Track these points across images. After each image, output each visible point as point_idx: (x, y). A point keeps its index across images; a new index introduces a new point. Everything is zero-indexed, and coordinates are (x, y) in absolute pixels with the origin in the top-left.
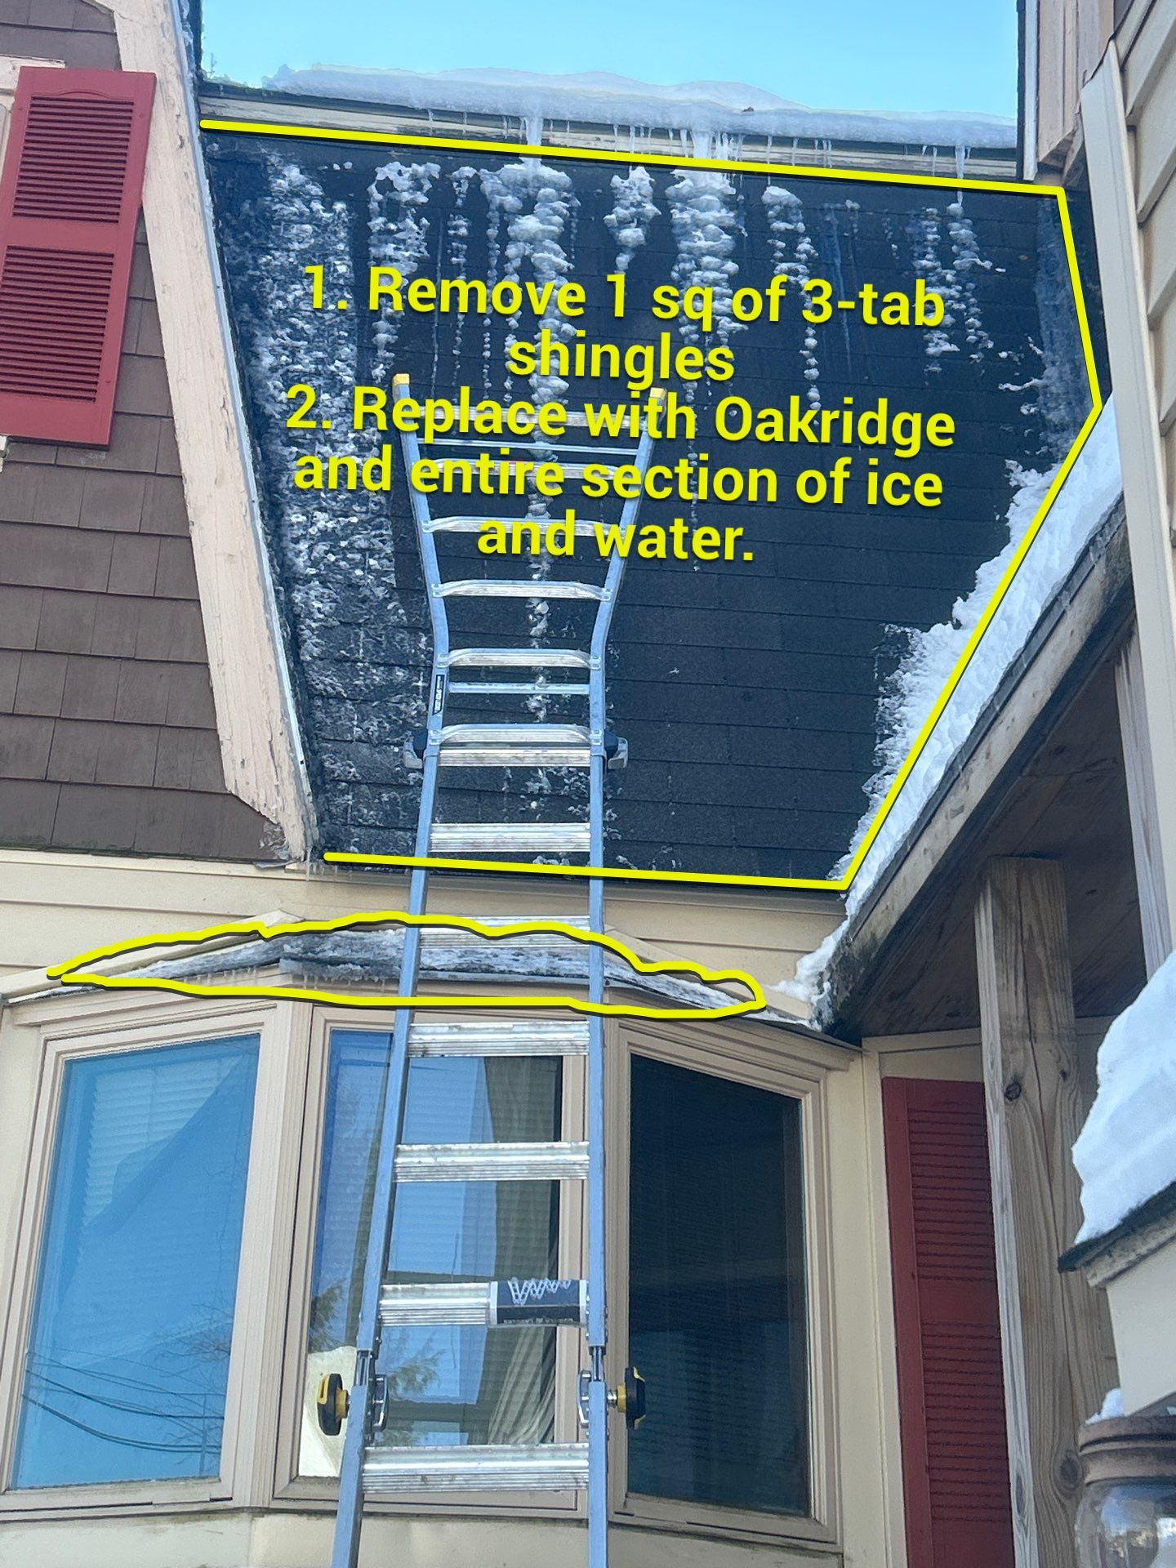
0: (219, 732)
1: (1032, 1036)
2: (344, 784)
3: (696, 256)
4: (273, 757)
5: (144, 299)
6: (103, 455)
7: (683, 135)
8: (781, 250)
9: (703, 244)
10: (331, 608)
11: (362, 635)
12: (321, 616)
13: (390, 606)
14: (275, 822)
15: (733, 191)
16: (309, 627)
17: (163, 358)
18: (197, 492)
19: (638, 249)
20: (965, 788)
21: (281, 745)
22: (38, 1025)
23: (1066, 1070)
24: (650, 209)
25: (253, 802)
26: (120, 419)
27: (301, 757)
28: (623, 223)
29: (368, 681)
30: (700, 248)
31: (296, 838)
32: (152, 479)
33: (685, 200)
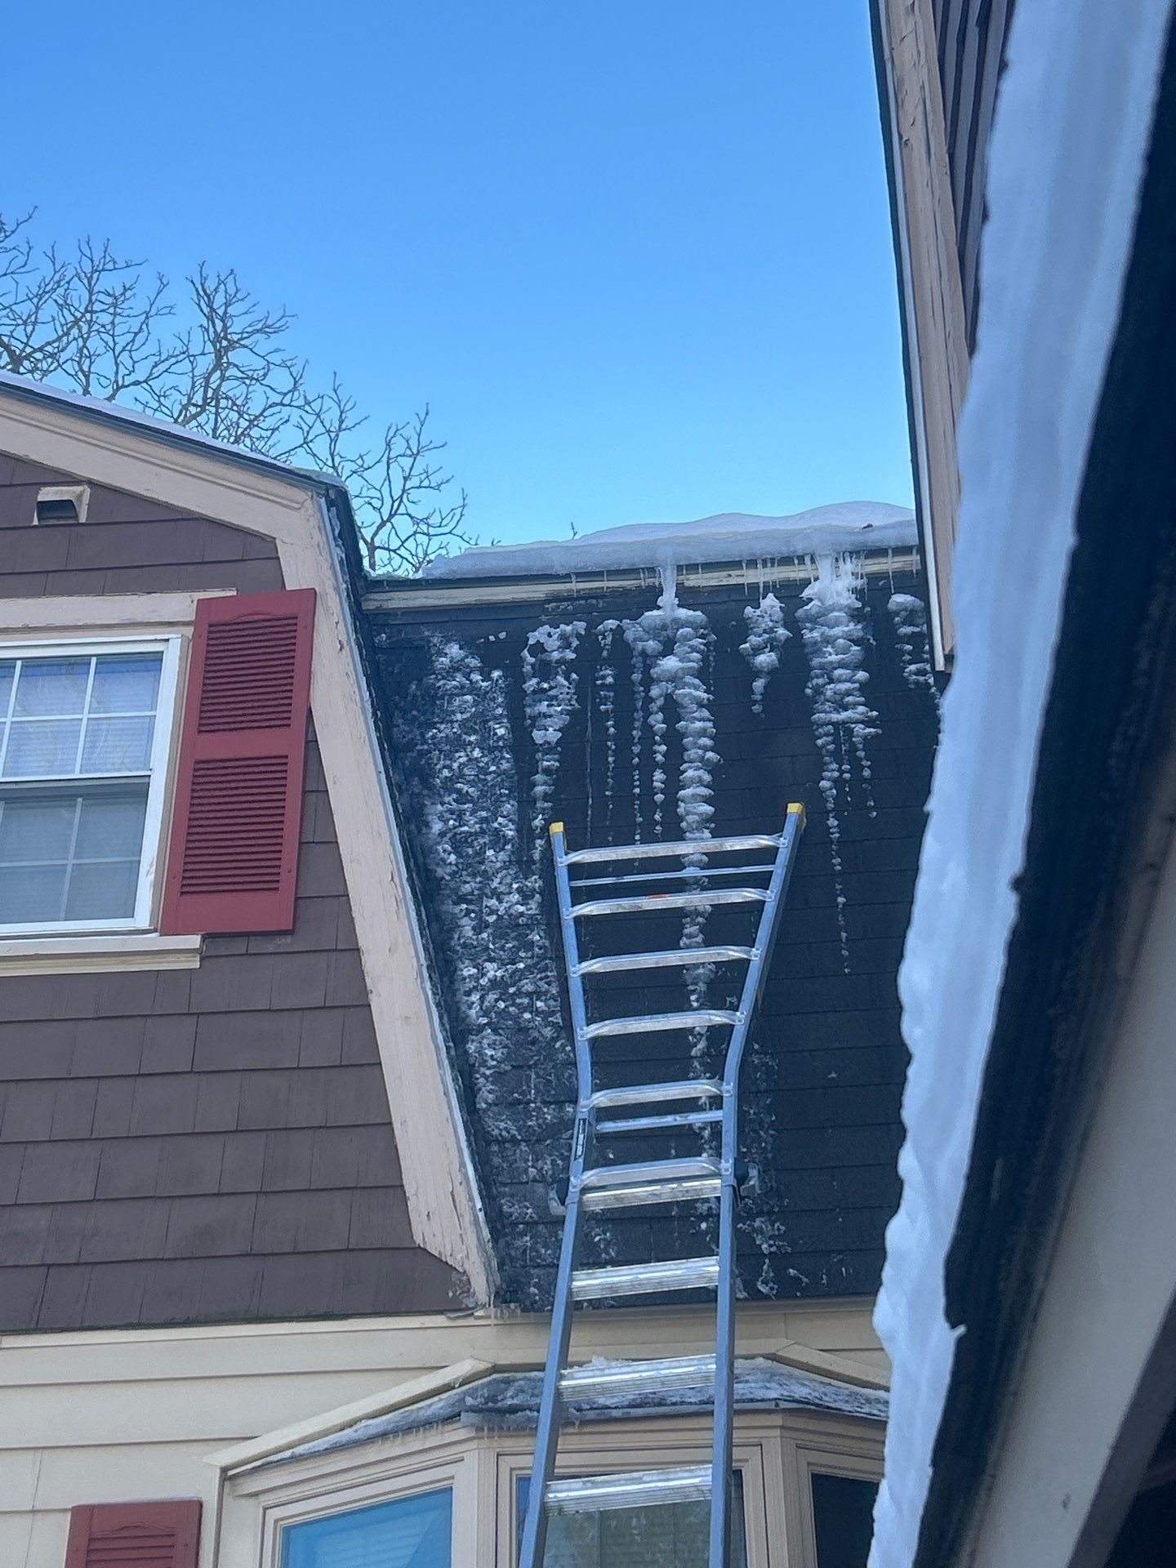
0: (406, 1188)
2: (521, 1226)
3: (828, 670)
4: (455, 1207)
5: (316, 790)
6: (289, 939)
7: (807, 560)
8: (910, 653)
9: (834, 658)
10: (502, 1053)
11: (533, 1076)
12: (494, 1063)
13: (558, 1045)
14: (461, 1271)
15: (859, 605)
16: (484, 1075)
17: (337, 842)
18: (373, 962)
19: (772, 672)
21: (462, 1197)
22: (255, 1495)
24: (782, 632)
25: (440, 1253)
26: (300, 902)
27: (479, 1205)
28: (757, 650)
29: (540, 1121)
30: (831, 663)
31: (480, 1286)
32: (333, 955)
33: (815, 620)
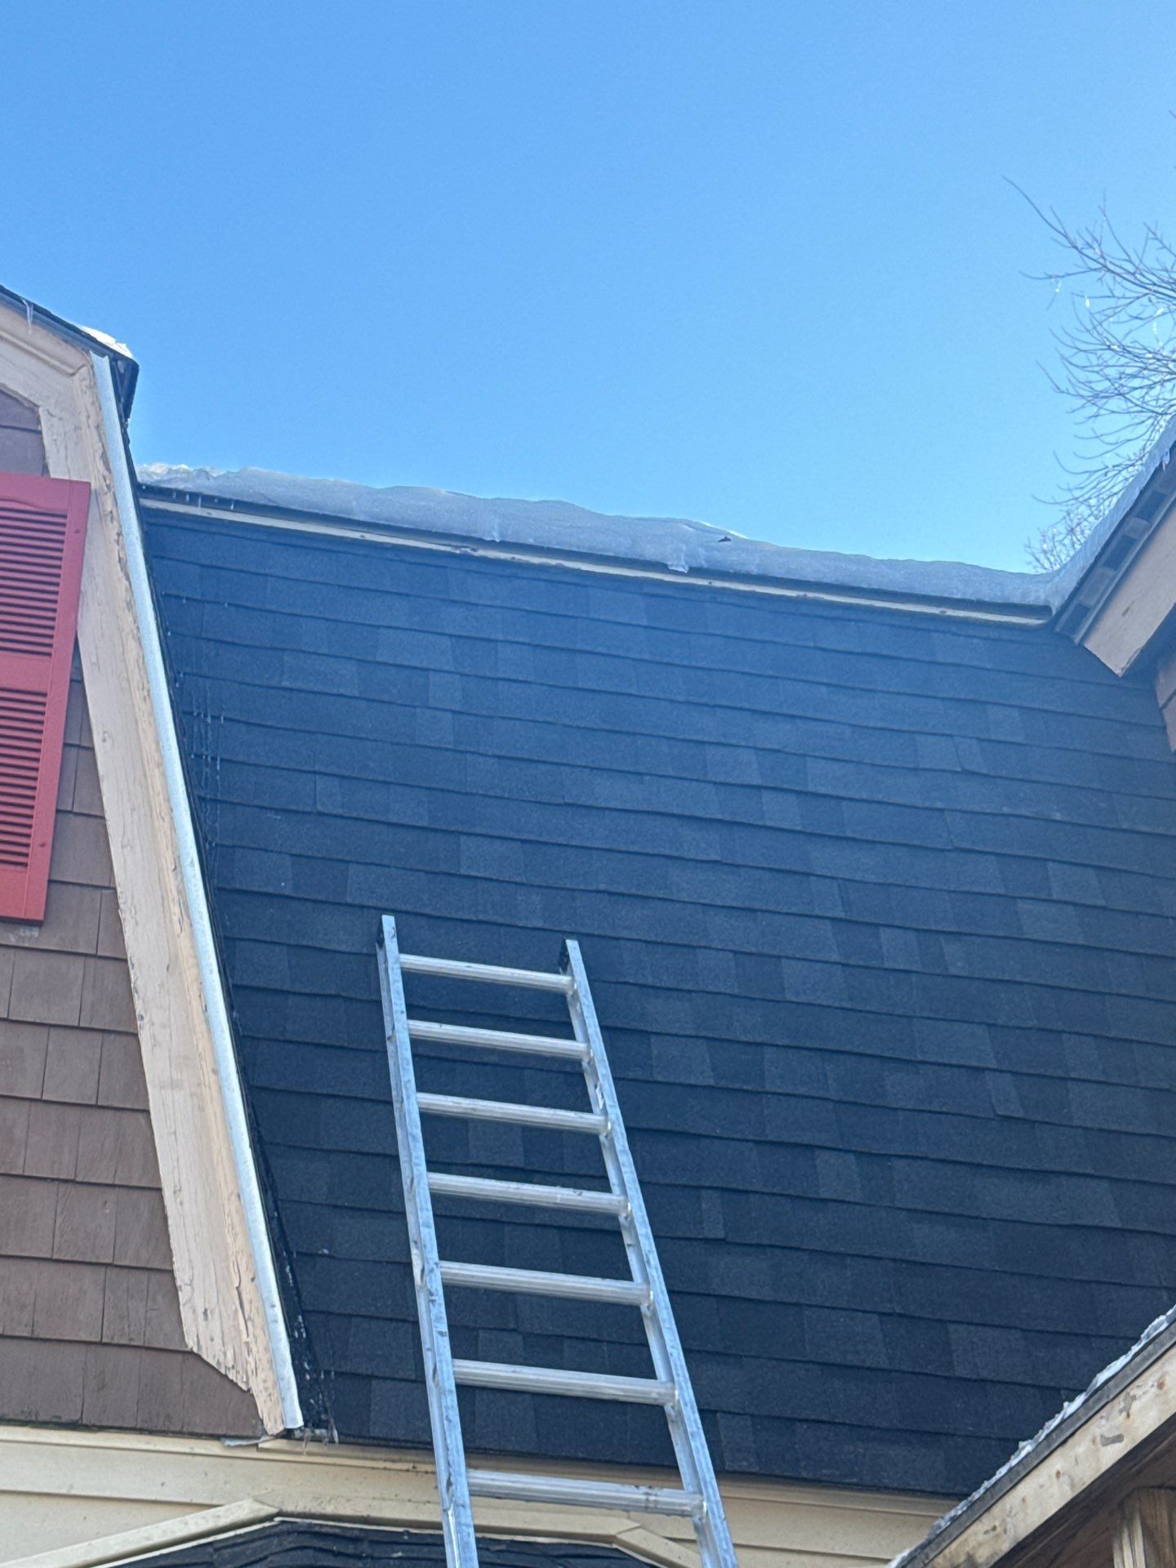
0: (177, 1274)
4: (243, 1307)
5: (80, 746)
6: (35, 932)
14: (245, 1388)
17: (104, 818)
18: (145, 978)
20: (1124, 1414)
21: (253, 1296)
25: (219, 1363)
26: (53, 886)
32: (91, 961)
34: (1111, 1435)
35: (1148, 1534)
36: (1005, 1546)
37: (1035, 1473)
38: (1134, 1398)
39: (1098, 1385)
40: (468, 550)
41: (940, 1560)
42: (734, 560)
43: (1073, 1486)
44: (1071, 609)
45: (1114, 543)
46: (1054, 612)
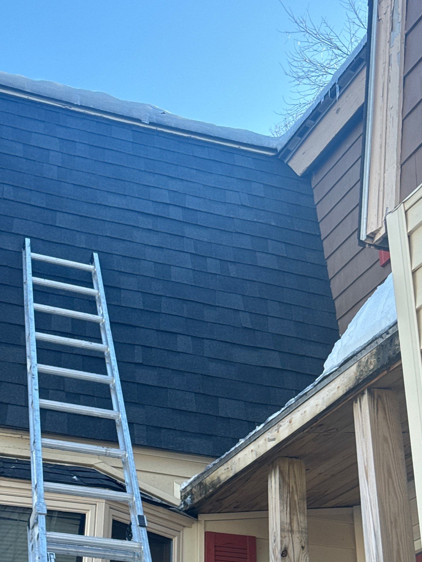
1: (292, 531)
20: (277, 431)
23: (304, 545)
34: (271, 438)
35: (281, 473)
36: (231, 475)
37: (244, 450)
38: (281, 426)
39: (269, 421)
40: (68, 107)
41: (208, 478)
42: (166, 121)
43: (256, 455)
44: (285, 150)
45: (301, 128)
46: (279, 151)
